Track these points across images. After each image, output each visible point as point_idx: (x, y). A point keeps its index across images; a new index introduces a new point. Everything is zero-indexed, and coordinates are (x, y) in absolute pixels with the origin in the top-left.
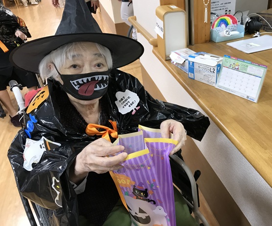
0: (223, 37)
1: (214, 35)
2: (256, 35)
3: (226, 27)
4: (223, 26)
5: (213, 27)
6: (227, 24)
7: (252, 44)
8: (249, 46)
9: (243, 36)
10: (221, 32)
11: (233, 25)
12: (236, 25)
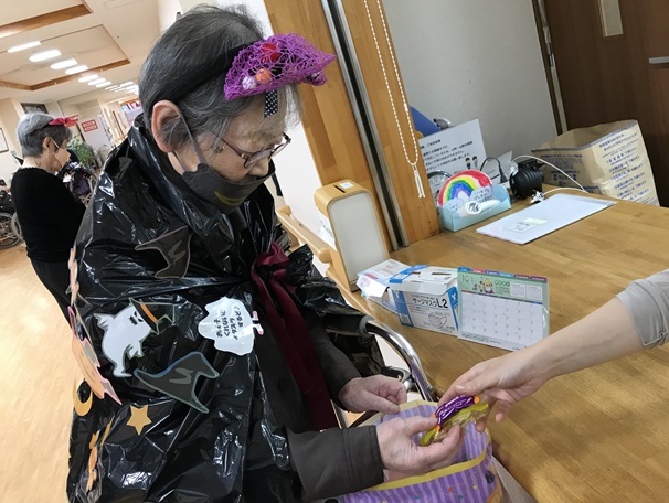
0: (465, 218)
1: (447, 218)
2: (535, 199)
3: (469, 195)
4: (462, 194)
5: (441, 202)
6: (469, 190)
7: (529, 220)
8: (524, 226)
9: (509, 206)
10: (459, 208)
11: (483, 189)
12: (488, 187)
